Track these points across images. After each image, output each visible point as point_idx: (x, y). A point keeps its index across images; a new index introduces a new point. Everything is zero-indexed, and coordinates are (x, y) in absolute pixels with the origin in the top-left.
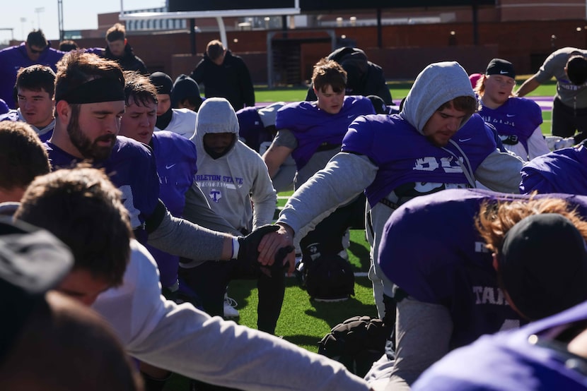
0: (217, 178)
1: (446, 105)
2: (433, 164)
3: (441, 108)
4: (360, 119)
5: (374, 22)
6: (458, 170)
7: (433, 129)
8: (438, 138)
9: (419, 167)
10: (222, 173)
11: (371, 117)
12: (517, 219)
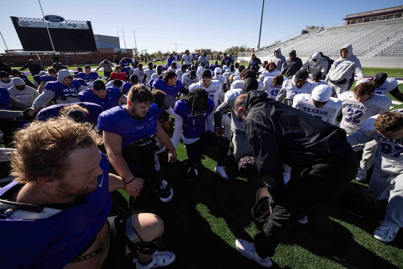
0: (23, 95)
1: (65, 78)
2: (67, 90)
3: (65, 79)
4: (47, 82)
5: (74, 54)
6: (74, 91)
7: (65, 83)
8: (67, 85)
9: (64, 91)
10: (24, 94)
11: (50, 82)
12: (68, 111)
